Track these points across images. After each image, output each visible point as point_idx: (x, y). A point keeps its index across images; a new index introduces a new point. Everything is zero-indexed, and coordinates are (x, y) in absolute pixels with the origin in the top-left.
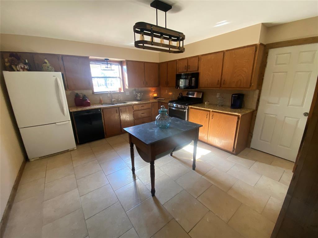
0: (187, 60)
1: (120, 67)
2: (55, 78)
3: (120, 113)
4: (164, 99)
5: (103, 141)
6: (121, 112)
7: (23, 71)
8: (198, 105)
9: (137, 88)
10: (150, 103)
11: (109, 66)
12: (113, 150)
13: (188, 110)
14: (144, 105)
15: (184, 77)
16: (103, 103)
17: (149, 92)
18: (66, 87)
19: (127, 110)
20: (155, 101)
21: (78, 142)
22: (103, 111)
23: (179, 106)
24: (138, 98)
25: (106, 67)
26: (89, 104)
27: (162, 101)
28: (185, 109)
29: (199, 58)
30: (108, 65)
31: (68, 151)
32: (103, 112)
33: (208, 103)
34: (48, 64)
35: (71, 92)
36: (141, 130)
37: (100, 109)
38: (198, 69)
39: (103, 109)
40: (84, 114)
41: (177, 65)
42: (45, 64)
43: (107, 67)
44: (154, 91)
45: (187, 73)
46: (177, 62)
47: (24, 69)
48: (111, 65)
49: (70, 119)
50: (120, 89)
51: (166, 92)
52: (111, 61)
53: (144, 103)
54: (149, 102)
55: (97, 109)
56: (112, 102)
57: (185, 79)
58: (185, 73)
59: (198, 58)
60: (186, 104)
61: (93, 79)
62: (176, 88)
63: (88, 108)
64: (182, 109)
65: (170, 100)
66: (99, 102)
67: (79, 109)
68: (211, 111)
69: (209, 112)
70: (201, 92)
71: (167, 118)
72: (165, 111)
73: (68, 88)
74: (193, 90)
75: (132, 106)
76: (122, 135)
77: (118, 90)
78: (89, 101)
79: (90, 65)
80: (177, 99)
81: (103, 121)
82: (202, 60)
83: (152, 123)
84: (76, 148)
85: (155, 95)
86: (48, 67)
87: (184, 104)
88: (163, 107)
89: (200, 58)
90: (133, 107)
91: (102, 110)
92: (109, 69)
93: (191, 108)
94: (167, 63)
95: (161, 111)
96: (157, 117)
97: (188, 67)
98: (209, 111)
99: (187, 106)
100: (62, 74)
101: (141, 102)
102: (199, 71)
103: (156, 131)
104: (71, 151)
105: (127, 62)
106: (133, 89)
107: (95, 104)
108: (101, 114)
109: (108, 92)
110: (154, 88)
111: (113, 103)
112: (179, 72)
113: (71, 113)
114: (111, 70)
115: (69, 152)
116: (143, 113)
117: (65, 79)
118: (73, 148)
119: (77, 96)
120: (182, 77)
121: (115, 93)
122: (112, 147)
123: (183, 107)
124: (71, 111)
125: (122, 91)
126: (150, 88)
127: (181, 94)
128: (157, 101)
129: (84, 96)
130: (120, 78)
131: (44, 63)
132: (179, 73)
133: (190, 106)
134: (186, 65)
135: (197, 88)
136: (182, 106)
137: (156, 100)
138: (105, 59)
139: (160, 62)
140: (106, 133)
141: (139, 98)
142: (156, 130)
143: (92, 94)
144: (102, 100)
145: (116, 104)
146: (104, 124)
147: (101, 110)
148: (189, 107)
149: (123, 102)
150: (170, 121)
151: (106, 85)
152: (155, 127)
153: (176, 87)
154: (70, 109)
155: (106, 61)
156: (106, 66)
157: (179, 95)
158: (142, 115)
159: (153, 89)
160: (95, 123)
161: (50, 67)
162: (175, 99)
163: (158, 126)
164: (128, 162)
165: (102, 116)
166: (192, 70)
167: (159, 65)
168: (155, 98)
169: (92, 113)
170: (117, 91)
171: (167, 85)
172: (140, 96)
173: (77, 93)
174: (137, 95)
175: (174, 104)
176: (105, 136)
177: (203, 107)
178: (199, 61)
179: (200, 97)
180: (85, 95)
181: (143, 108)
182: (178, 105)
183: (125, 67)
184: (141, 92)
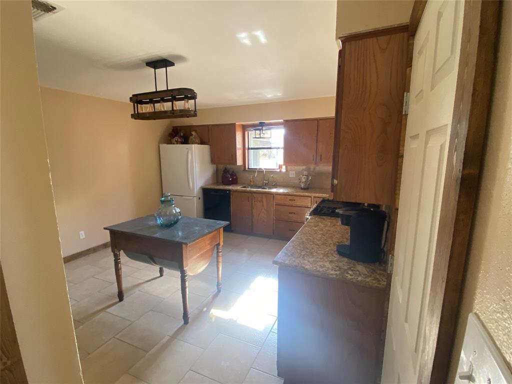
3: (253, 202)
7: (177, 144)
9: (312, 168)
10: (309, 196)
14: (294, 198)
47: (177, 143)
50: (280, 167)
52: (267, 125)
56: (263, 185)
75: (274, 195)
77: (277, 167)
81: (231, 208)
90: (275, 199)
91: (231, 193)
105: (286, 124)
116: (293, 212)
119: (226, 171)
125: (284, 170)
138: (260, 123)
155: (261, 126)
158: (290, 215)
165: (231, 200)
170: (275, 169)
173: (226, 168)
181: (292, 203)
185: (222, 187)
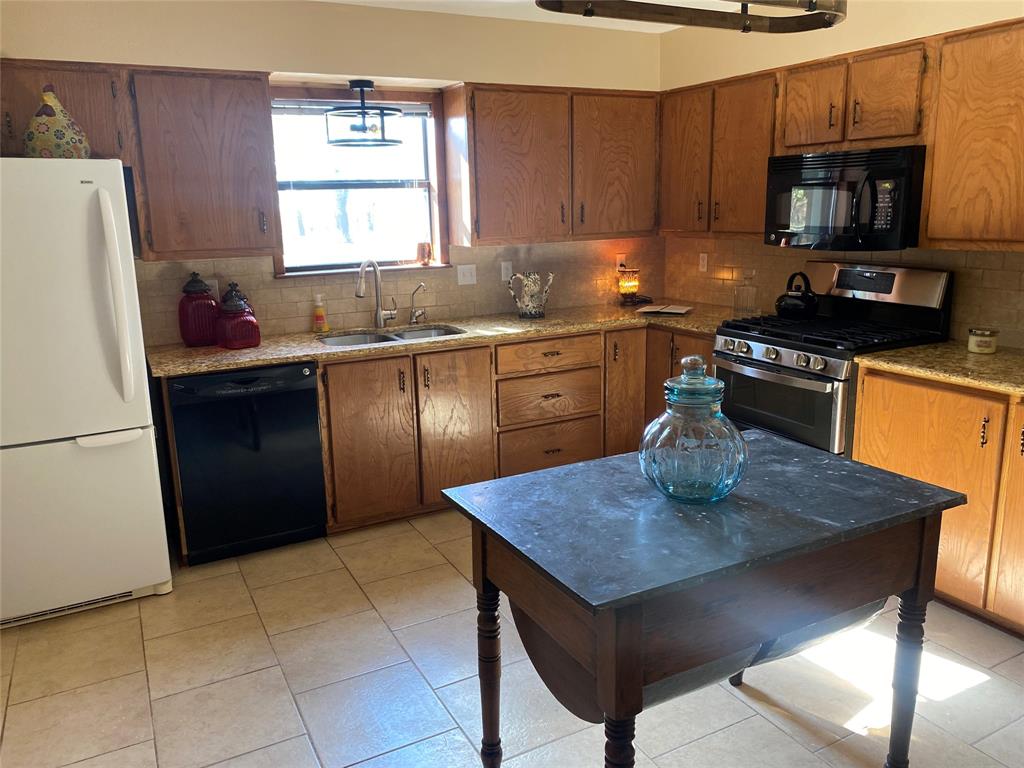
0: (843, 69)
1: (431, 122)
2: (91, 188)
3: (421, 387)
4: (683, 310)
5: (319, 553)
6: (426, 386)
8: (923, 352)
9: (522, 247)
10: (595, 333)
11: (373, 120)
12: (374, 614)
13: (851, 383)
14: (558, 345)
15: (821, 174)
16: (326, 328)
17: (595, 264)
18: (142, 243)
19: (462, 372)
20: (626, 319)
21: (185, 552)
22: (324, 375)
23: (790, 357)
24: (527, 299)
25: (354, 128)
26: (250, 337)
27: (672, 323)
28: (832, 380)
29: (925, 58)
30: (364, 114)
31: (125, 599)
32: (326, 386)
33: (987, 345)
34: (61, 119)
35: (163, 264)
36: (546, 503)
37: (312, 363)
38: (919, 126)
39: (325, 367)
40: (224, 392)
41: (779, 101)
42: (44, 119)
43: (363, 129)
44: (620, 258)
45: (845, 147)
46: (777, 85)
48: (382, 115)
49: (150, 421)
50: (425, 251)
51: (703, 269)
52: (383, 94)
53: (560, 331)
54: (591, 326)
55: (298, 365)
56: (376, 325)
57: (826, 184)
58: (832, 149)
59: (919, 54)
60: (834, 345)
61: (281, 194)
62: (768, 242)
63: (246, 358)
64: (807, 374)
65: (730, 319)
66: (304, 323)
67: (198, 360)
68: (1015, 401)
69: (1001, 407)
70: (939, 270)
71: (721, 435)
72: (707, 393)
73: (150, 245)
74: (877, 255)
75: (491, 350)
76: (422, 525)
77: (413, 254)
78: (252, 318)
79: (274, 117)
80: (774, 312)
81: (324, 433)
82: (948, 67)
83: (615, 460)
84: (168, 588)
85: (630, 285)
86: (59, 135)
87: (824, 347)
88: (693, 368)
89: (930, 53)
90: (494, 360)
91: (319, 371)
92: (369, 135)
93: (872, 372)
94: (711, 91)
95: (682, 392)
96: (652, 428)
97: (847, 116)
98: (1004, 399)
99: (841, 356)
100: (128, 171)
101: (547, 330)
102: (927, 138)
103: (641, 519)
104: (144, 604)
105: (472, 98)
106: (500, 248)
107: (282, 335)
108: (315, 390)
109: (358, 265)
110: (622, 242)
111: (382, 331)
112: (789, 147)
113: (155, 384)
114: (384, 142)
115: (135, 607)
116: (553, 396)
117: (139, 199)
118: (155, 586)
119: (193, 289)
120: (807, 174)
121: (393, 273)
122: (363, 592)
123: (816, 363)
124: (158, 373)
125: (437, 261)
126: (599, 246)
127: (798, 281)
128: (643, 321)
129: (231, 291)
130: (429, 186)
131: (39, 115)
132: (792, 152)
133: (864, 362)
134: (839, 102)
135: (914, 243)
136: (813, 357)
137: (634, 316)
138: (354, 83)
139: (668, 88)
140: (334, 506)
141: (528, 304)
142: (644, 514)
143: (269, 278)
144: (321, 312)
145: (400, 336)
146: (325, 456)
147: (313, 373)
148: (855, 368)
149: (436, 328)
150: (741, 458)
151: (344, 223)
152: (640, 492)
153: (767, 234)
154: (155, 358)
155: (357, 95)
156: (358, 121)
157: (789, 287)
158: (545, 404)
159: (616, 251)
160: (279, 444)
161: (69, 134)
162: (758, 314)
163: (656, 484)
164: (458, 702)
165: (322, 404)
166: (879, 129)
167: (663, 104)
168: (629, 301)
169: (263, 387)
170: (407, 262)
171: (709, 220)
172: (536, 289)
173: (195, 275)
174: (519, 286)
175: (752, 344)
176: (331, 523)
177: (954, 372)
178: (924, 71)
179: (935, 302)
180: (234, 286)
181: (552, 363)
182: (782, 350)
183: (458, 126)
184: (542, 268)
185: (203, 364)
